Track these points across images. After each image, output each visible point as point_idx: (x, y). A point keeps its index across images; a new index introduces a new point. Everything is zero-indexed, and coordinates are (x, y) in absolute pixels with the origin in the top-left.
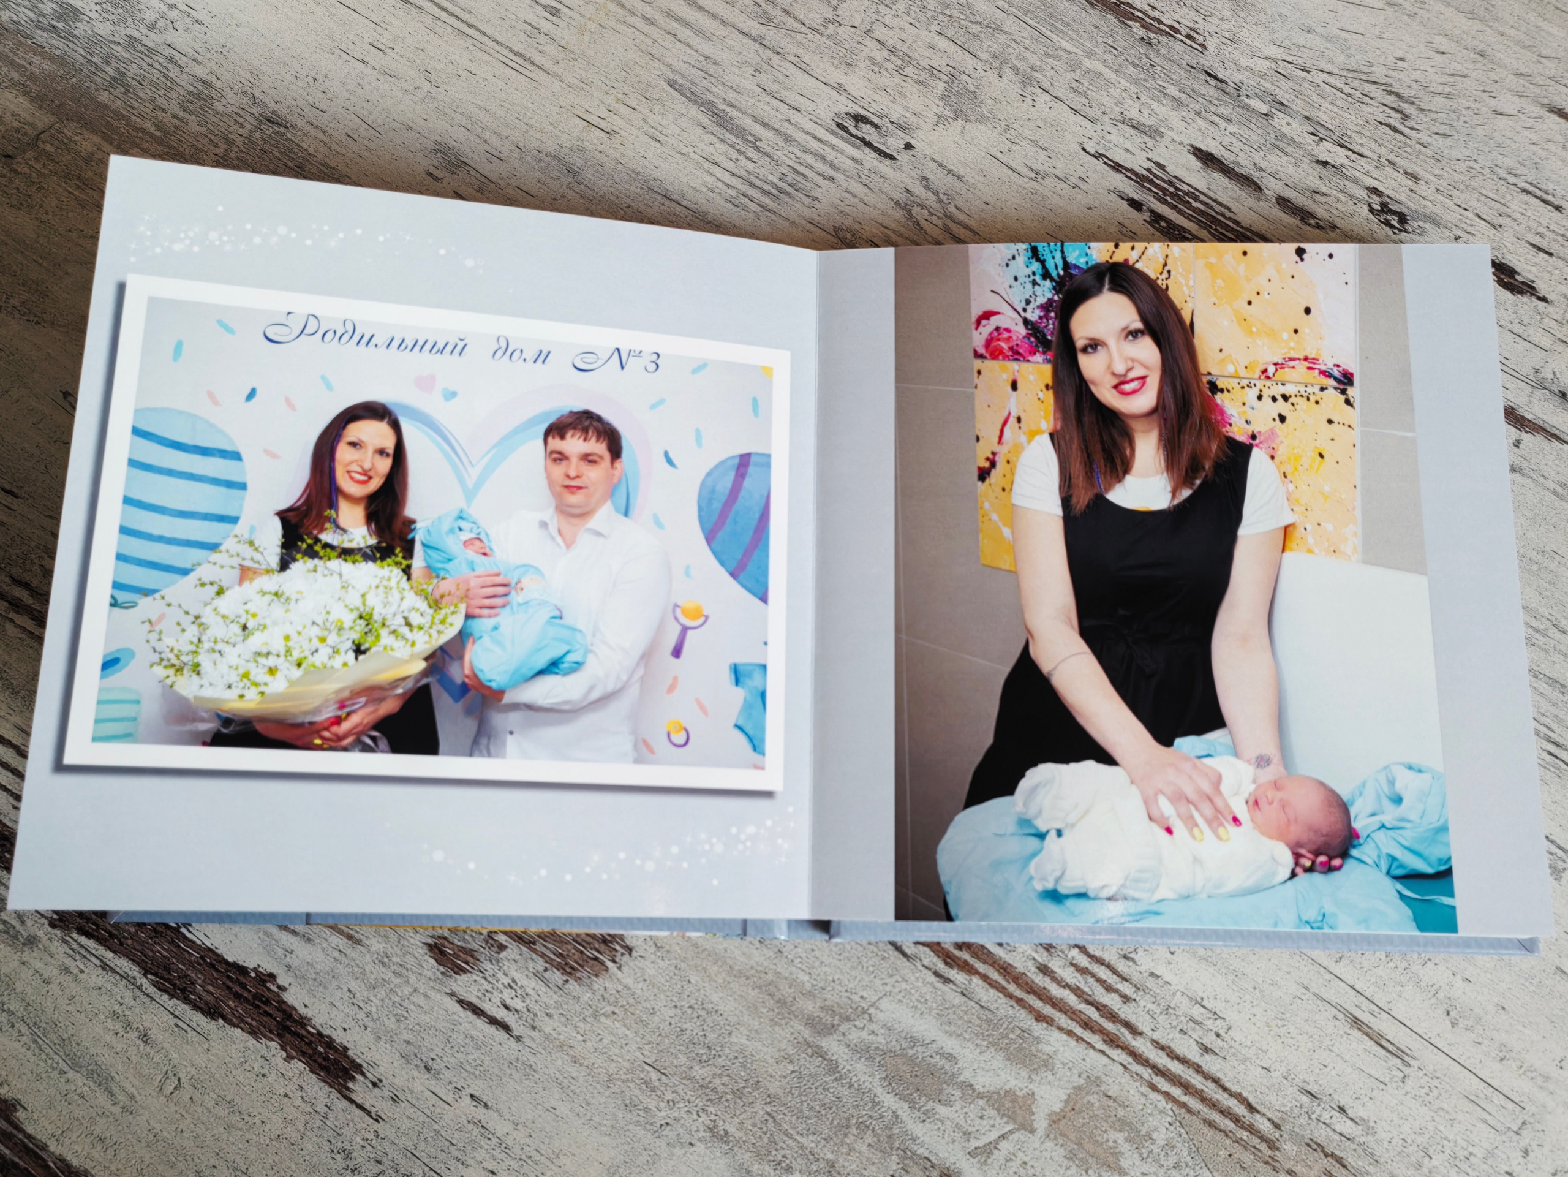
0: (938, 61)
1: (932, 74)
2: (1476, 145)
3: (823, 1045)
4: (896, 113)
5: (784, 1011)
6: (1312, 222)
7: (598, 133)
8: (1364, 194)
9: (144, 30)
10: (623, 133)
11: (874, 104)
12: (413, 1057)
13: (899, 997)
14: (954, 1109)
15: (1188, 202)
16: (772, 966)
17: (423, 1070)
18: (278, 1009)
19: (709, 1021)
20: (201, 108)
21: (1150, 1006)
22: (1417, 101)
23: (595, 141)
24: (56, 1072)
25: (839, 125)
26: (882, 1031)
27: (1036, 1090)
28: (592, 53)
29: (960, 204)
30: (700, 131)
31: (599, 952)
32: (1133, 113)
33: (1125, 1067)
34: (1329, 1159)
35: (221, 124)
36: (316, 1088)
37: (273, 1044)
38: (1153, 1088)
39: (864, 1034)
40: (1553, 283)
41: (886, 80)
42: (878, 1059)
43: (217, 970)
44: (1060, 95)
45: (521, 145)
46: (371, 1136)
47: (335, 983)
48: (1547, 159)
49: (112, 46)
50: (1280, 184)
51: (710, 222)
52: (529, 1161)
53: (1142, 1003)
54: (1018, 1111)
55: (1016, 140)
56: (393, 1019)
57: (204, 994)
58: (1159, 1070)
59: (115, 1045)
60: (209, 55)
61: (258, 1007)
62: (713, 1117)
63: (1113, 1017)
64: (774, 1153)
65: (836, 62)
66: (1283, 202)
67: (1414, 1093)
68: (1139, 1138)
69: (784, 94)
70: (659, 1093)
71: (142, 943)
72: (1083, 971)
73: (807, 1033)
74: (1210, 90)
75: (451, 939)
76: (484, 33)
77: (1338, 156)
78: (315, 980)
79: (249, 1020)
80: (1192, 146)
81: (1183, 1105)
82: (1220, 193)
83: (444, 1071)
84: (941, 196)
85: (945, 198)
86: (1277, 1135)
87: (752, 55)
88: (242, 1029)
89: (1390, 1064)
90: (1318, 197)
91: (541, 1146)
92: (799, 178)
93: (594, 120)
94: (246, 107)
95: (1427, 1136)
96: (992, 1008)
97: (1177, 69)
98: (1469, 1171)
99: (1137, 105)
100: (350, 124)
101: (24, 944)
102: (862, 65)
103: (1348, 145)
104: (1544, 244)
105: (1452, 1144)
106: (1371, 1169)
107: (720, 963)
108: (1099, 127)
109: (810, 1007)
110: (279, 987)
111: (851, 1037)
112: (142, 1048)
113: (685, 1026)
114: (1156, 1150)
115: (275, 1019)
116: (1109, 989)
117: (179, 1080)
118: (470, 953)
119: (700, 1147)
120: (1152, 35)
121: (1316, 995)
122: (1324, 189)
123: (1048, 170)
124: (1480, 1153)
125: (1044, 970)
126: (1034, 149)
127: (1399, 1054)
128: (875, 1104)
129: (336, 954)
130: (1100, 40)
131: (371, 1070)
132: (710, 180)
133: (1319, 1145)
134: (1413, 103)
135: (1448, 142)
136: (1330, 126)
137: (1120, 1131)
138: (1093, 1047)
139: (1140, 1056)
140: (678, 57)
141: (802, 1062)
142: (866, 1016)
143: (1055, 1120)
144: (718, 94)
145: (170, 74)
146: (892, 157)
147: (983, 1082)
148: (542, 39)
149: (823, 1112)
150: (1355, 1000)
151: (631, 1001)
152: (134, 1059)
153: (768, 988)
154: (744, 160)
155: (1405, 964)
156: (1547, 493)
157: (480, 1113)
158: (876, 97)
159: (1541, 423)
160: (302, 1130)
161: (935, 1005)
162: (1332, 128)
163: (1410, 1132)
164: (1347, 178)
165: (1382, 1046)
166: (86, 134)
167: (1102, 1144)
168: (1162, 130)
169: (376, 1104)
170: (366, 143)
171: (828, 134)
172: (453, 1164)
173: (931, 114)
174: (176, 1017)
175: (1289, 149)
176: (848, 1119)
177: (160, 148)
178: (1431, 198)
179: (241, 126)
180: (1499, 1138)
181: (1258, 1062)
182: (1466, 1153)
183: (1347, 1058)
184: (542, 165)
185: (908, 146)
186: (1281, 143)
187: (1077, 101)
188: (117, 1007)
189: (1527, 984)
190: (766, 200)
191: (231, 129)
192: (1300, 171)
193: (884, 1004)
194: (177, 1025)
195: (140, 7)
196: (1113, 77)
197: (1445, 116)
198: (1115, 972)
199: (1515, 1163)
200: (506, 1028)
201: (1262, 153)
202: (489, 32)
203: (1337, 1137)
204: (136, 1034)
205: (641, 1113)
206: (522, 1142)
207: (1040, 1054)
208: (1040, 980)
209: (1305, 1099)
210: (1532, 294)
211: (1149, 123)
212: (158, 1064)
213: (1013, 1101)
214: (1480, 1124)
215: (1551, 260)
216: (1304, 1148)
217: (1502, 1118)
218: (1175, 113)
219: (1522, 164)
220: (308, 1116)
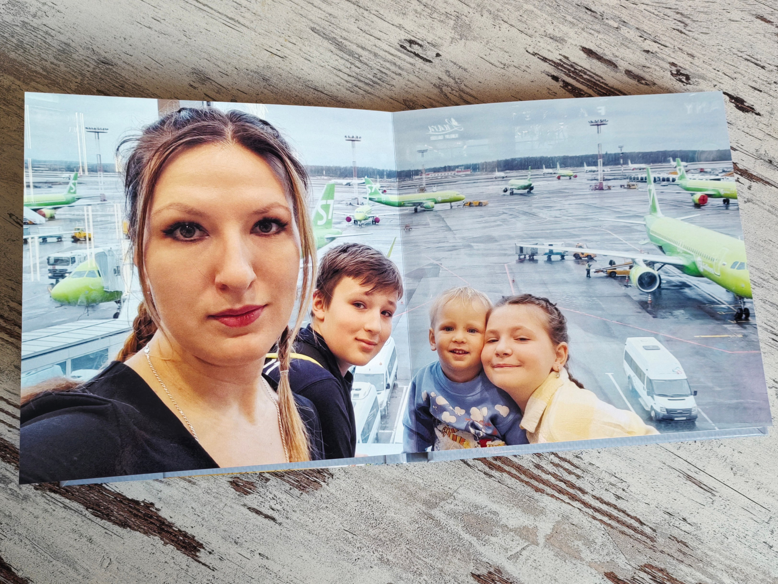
0: (450, 10)
1: (447, 17)
2: (722, 38)
3: (432, 513)
4: (430, 38)
5: (412, 498)
6: (643, 82)
7: (277, 58)
8: (668, 66)
9: (31, 18)
10: (290, 57)
11: (418, 34)
12: (228, 538)
13: (468, 486)
14: (499, 538)
15: (581, 75)
16: (403, 477)
17: (234, 544)
18: (157, 520)
19: (375, 506)
20: (66, 58)
21: (590, 479)
22: (691, 17)
23: (276, 63)
24: (47, 562)
25: (401, 46)
26: (461, 504)
27: (538, 525)
28: (270, 16)
29: (467, 84)
30: (330, 54)
31: (317, 478)
32: (550, 31)
33: (580, 510)
34: (680, 543)
35: (78, 65)
36: (181, 557)
37: (156, 538)
38: (594, 518)
39: (452, 506)
40: (762, 105)
41: (423, 21)
42: (460, 518)
43: (124, 504)
44: (513, 23)
45: (237, 67)
46: (211, 578)
47: (184, 505)
48: (756, 42)
49: (14, 27)
50: (626, 63)
51: (339, 101)
53: (586, 478)
54: (530, 536)
55: (492, 49)
56: (216, 520)
57: (118, 516)
58: (596, 510)
59: (76, 546)
60: (67, 29)
61: (146, 520)
62: (381, 553)
63: (573, 486)
64: (412, 567)
65: (397, 13)
66: (628, 73)
67: (718, 508)
68: (589, 543)
69: (372, 31)
70: (353, 544)
71: (83, 494)
72: (557, 465)
73: (424, 508)
74: (588, 17)
75: (241, 478)
76: (212, 9)
77: (654, 47)
78: (174, 504)
79: (143, 527)
80: (581, 46)
81: (609, 525)
82: (596, 70)
83: (244, 543)
84: (457, 80)
85: (459, 81)
86: (654, 535)
87: (353, 11)
88: (140, 531)
89: (706, 495)
90: (645, 69)
91: (297, 575)
92: (384, 75)
93: (275, 51)
94: (89, 56)
95: (725, 528)
96: (514, 487)
97: (571, 7)
98: (746, 543)
99: (552, 27)
100: (146, 62)
101: (23, 500)
102: (411, 14)
103: (658, 41)
104: (757, 86)
105: (737, 531)
106: (700, 546)
107: (377, 478)
108: (534, 39)
109: (424, 495)
110: (156, 509)
111: (445, 508)
112: (89, 546)
113: (363, 510)
114: (597, 548)
115: (156, 525)
116: (570, 473)
117: (110, 560)
118: (252, 484)
119: (376, 568)
121: (669, 466)
122: (648, 65)
123: (510, 63)
124: (750, 534)
125: (538, 466)
126: (502, 53)
127: (710, 490)
128: (460, 540)
129: (184, 490)
131: (208, 546)
132: (337, 79)
133: (674, 537)
134: (689, 18)
135: (707, 37)
136: (649, 32)
137: (580, 540)
138: (564, 502)
139: (587, 504)
140: (315, 15)
141: (423, 522)
142: (452, 497)
143: (548, 538)
144: (338, 33)
145: (47, 41)
146: (430, 61)
147: (512, 523)
148: (243, 10)
149: (435, 546)
150: (687, 467)
151: (335, 500)
152: (86, 552)
153: (402, 488)
154: (354, 67)
155: (710, 448)
156: (765, 211)
157: (265, 562)
158: (419, 30)
159: (760, 177)
160: (176, 578)
161: (485, 489)
162: (650, 33)
163: (717, 527)
164: (659, 58)
165: (701, 488)
166: (6, 76)
167: (571, 547)
168: (566, 39)
169: (212, 562)
170: (156, 71)
171: (396, 51)
173: (448, 38)
174: (105, 529)
175: (630, 45)
176: (447, 548)
177: (46, 81)
178: (701, 66)
179: (88, 66)
180: (759, 526)
181: (643, 501)
182: (744, 535)
183: (685, 495)
184: (249, 76)
185: (438, 55)
186: (626, 43)
188: (74, 527)
189: (768, 452)
190: (367, 88)
191: (83, 68)
192: (636, 56)
193: (461, 490)
194: (106, 533)
195: (27, 5)
196: (539, 13)
197: (705, 23)
198: (572, 464)
199: (767, 537)
200: (273, 519)
201: (616, 48)
202: (215, 8)
203: (683, 533)
204: (86, 539)
206: (287, 574)
207: (538, 508)
208: (536, 472)
209: (667, 516)
210: (753, 112)
211: (559, 36)
212: (99, 553)
213: (527, 531)
214: (750, 520)
215: (761, 94)
216: (668, 540)
217: (760, 517)
218: (571, 30)
219: (744, 46)
220: (178, 572)
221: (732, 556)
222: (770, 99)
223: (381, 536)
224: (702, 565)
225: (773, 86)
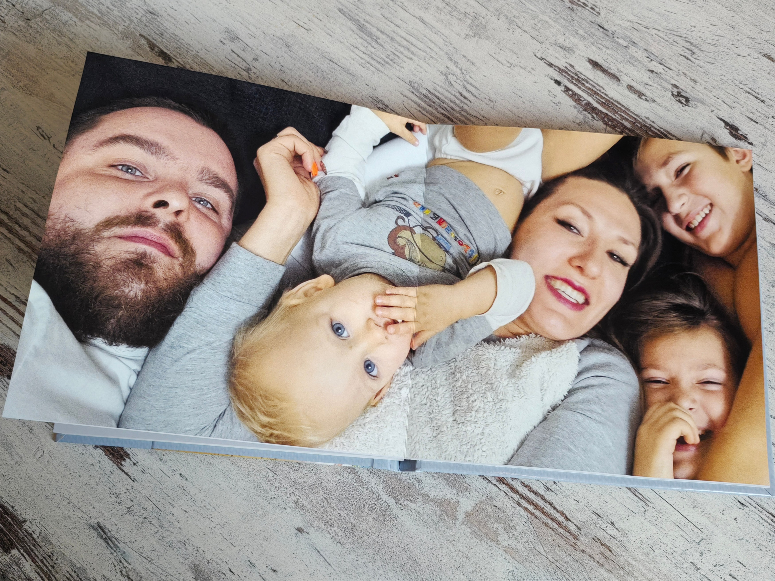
0: (469, 10)
2: (726, 69)
6: (644, 98)
7: (303, 30)
8: (670, 87)
14: (418, 505)
15: (583, 84)
17: (159, 460)
22: (699, 47)
27: (460, 500)
29: (472, 76)
30: (351, 32)
32: (561, 41)
33: (506, 493)
34: (603, 547)
36: (107, 463)
38: (519, 504)
40: (756, 136)
42: (383, 478)
44: (526, 30)
45: (265, 32)
48: (759, 78)
50: (630, 79)
51: (350, 74)
52: (204, 508)
54: (450, 509)
55: (503, 49)
58: (523, 496)
59: (17, 432)
62: (297, 497)
64: (325, 517)
65: (420, 7)
66: (630, 87)
67: (649, 519)
68: (509, 528)
69: (393, 19)
70: (272, 483)
74: (599, 33)
77: (659, 68)
80: (588, 58)
81: (533, 514)
82: (599, 81)
83: (168, 461)
84: (463, 71)
85: (465, 72)
86: (578, 533)
89: (639, 504)
90: (647, 87)
91: (211, 502)
92: (396, 57)
93: (301, 23)
94: (140, 6)
95: (653, 541)
97: (584, 23)
98: (673, 560)
99: (563, 37)
100: (187, 17)
102: (432, 9)
103: (664, 63)
104: (754, 118)
105: (665, 545)
106: (624, 554)
108: (544, 46)
112: (29, 435)
114: (517, 534)
117: (44, 452)
119: (289, 510)
120: (574, 6)
122: (651, 83)
123: (517, 63)
124: (679, 551)
126: (511, 53)
127: (644, 500)
128: (378, 499)
130: (549, 7)
131: (134, 457)
133: (599, 540)
134: (697, 47)
135: (712, 66)
136: (656, 54)
137: (500, 523)
138: (492, 483)
139: (515, 489)
141: (345, 475)
143: (468, 515)
144: (362, 17)
147: (434, 493)
149: (352, 500)
152: (25, 440)
154: (371, 47)
157: (183, 483)
160: (97, 481)
162: (657, 55)
163: (645, 538)
164: (662, 79)
165: (636, 495)
166: (65, 12)
167: (490, 529)
168: (575, 50)
169: (134, 473)
170: (194, 25)
172: (167, 505)
173: (463, 34)
175: (635, 63)
176: (364, 505)
178: (702, 91)
179: (137, 14)
180: (689, 545)
181: (573, 497)
182: (672, 551)
183: (618, 499)
184: (274, 42)
187: (534, 33)
190: (378, 66)
191: (132, 15)
192: (640, 74)
194: (46, 426)
196: (553, 24)
197: (712, 54)
199: (696, 558)
201: (622, 64)
203: (609, 536)
204: (27, 428)
205: (262, 491)
206: (202, 499)
207: (464, 483)
209: (595, 517)
210: (746, 141)
211: (568, 46)
212: (35, 443)
213: (448, 504)
214: (681, 538)
215: (757, 125)
216: (591, 540)
217: (691, 536)
218: (581, 42)
219: (747, 79)
220: (101, 476)
221: (655, 570)
222: (765, 131)
223: (302, 480)
224: (622, 573)
225: (770, 120)
